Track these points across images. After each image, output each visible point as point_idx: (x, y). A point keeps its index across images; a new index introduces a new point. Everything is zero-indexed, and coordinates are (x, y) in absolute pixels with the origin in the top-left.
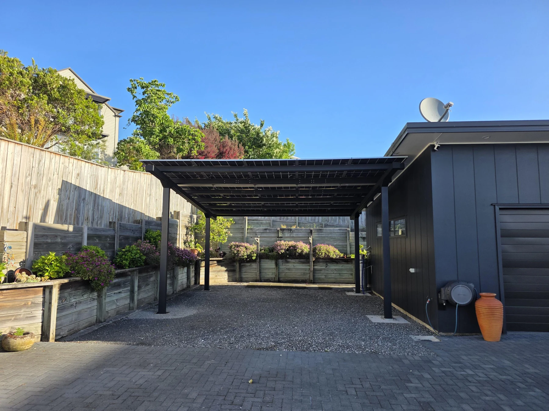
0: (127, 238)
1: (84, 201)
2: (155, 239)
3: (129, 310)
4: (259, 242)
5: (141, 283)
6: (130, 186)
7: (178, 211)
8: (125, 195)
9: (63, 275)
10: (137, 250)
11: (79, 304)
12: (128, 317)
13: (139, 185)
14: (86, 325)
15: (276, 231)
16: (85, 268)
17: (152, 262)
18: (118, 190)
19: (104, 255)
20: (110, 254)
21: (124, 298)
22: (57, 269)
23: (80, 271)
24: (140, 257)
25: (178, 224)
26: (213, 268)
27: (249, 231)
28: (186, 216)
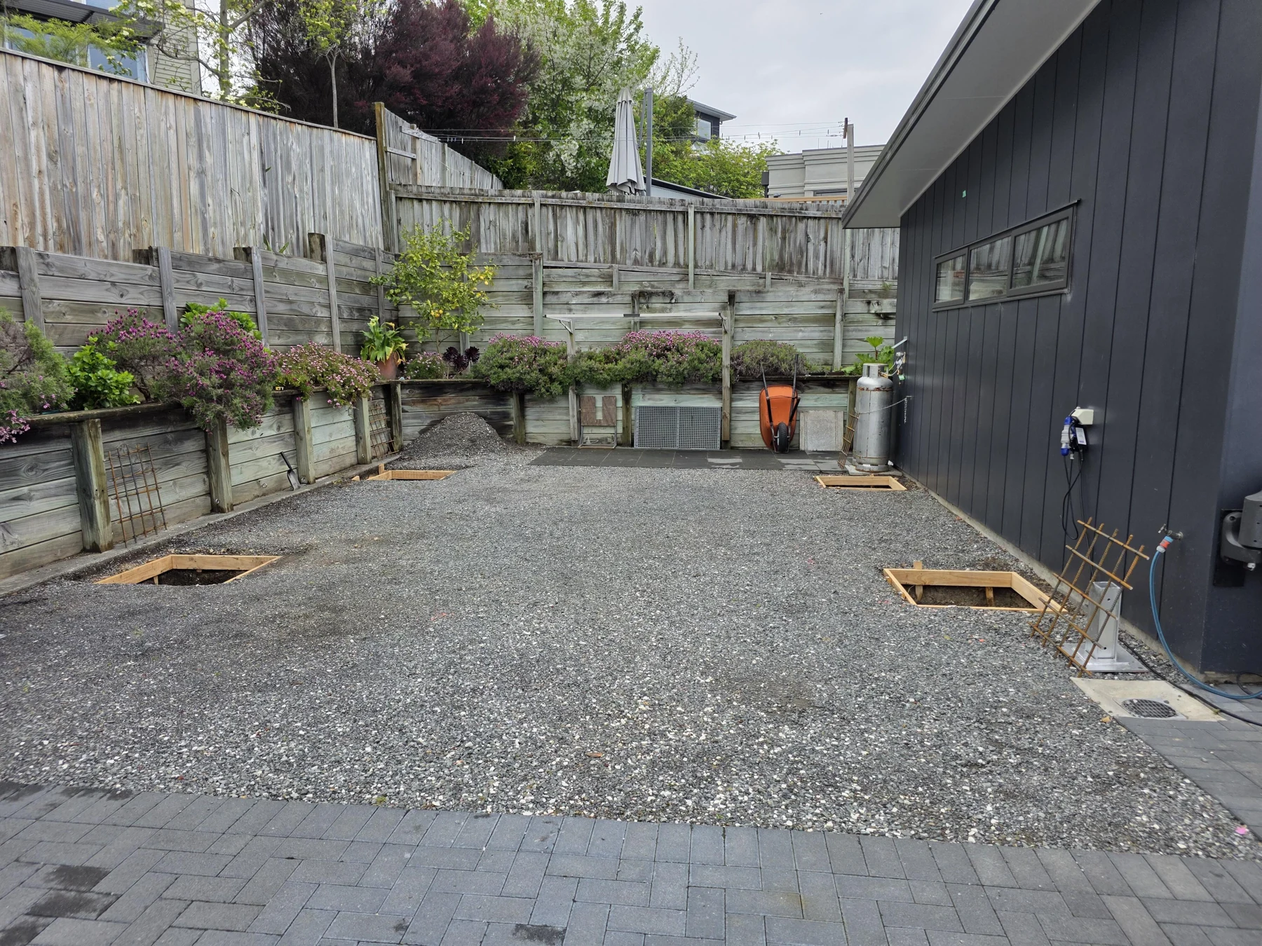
3: (84, 552)
4: (572, 330)
8: (78, 159)
15: (628, 299)
25: (324, 273)
26: (442, 408)
27: (550, 299)
28: (356, 252)
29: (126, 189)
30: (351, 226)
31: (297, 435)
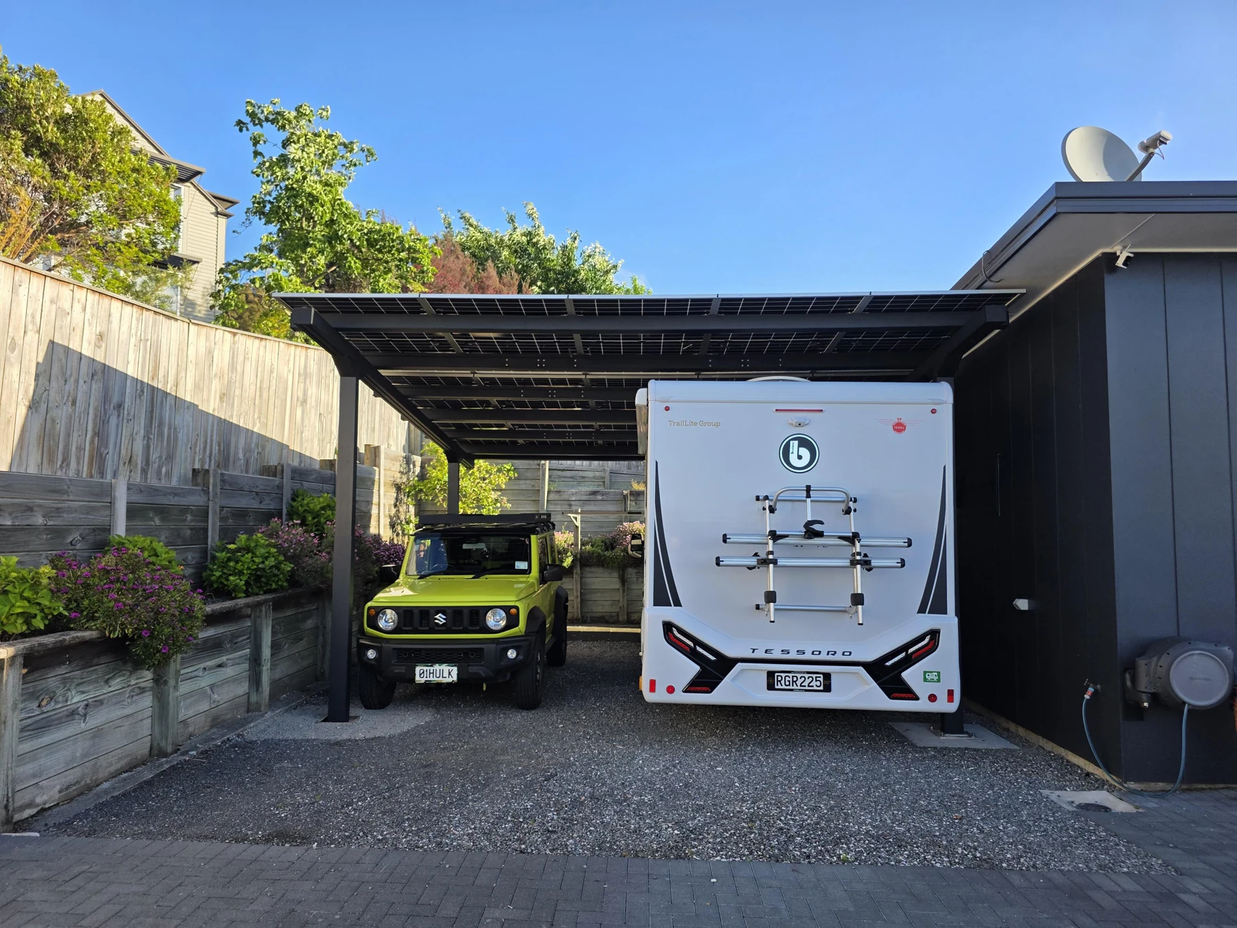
0: (241, 514)
1: (119, 412)
2: (316, 515)
3: (248, 711)
4: (578, 523)
5: (280, 636)
6: (249, 377)
7: (376, 445)
8: (236, 398)
9: (45, 625)
10: (270, 545)
11: (96, 706)
12: (242, 735)
13: (275, 375)
14: (119, 766)
15: (620, 497)
16: (112, 604)
17: (310, 580)
18: (216, 386)
19: (173, 562)
20: (193, 558)
21: (235, 680)
22: (22, 607)
23: (96, 612)
24: (277, 567)
25: (377, 477)
27: (552, 496)
28: (397, 458)
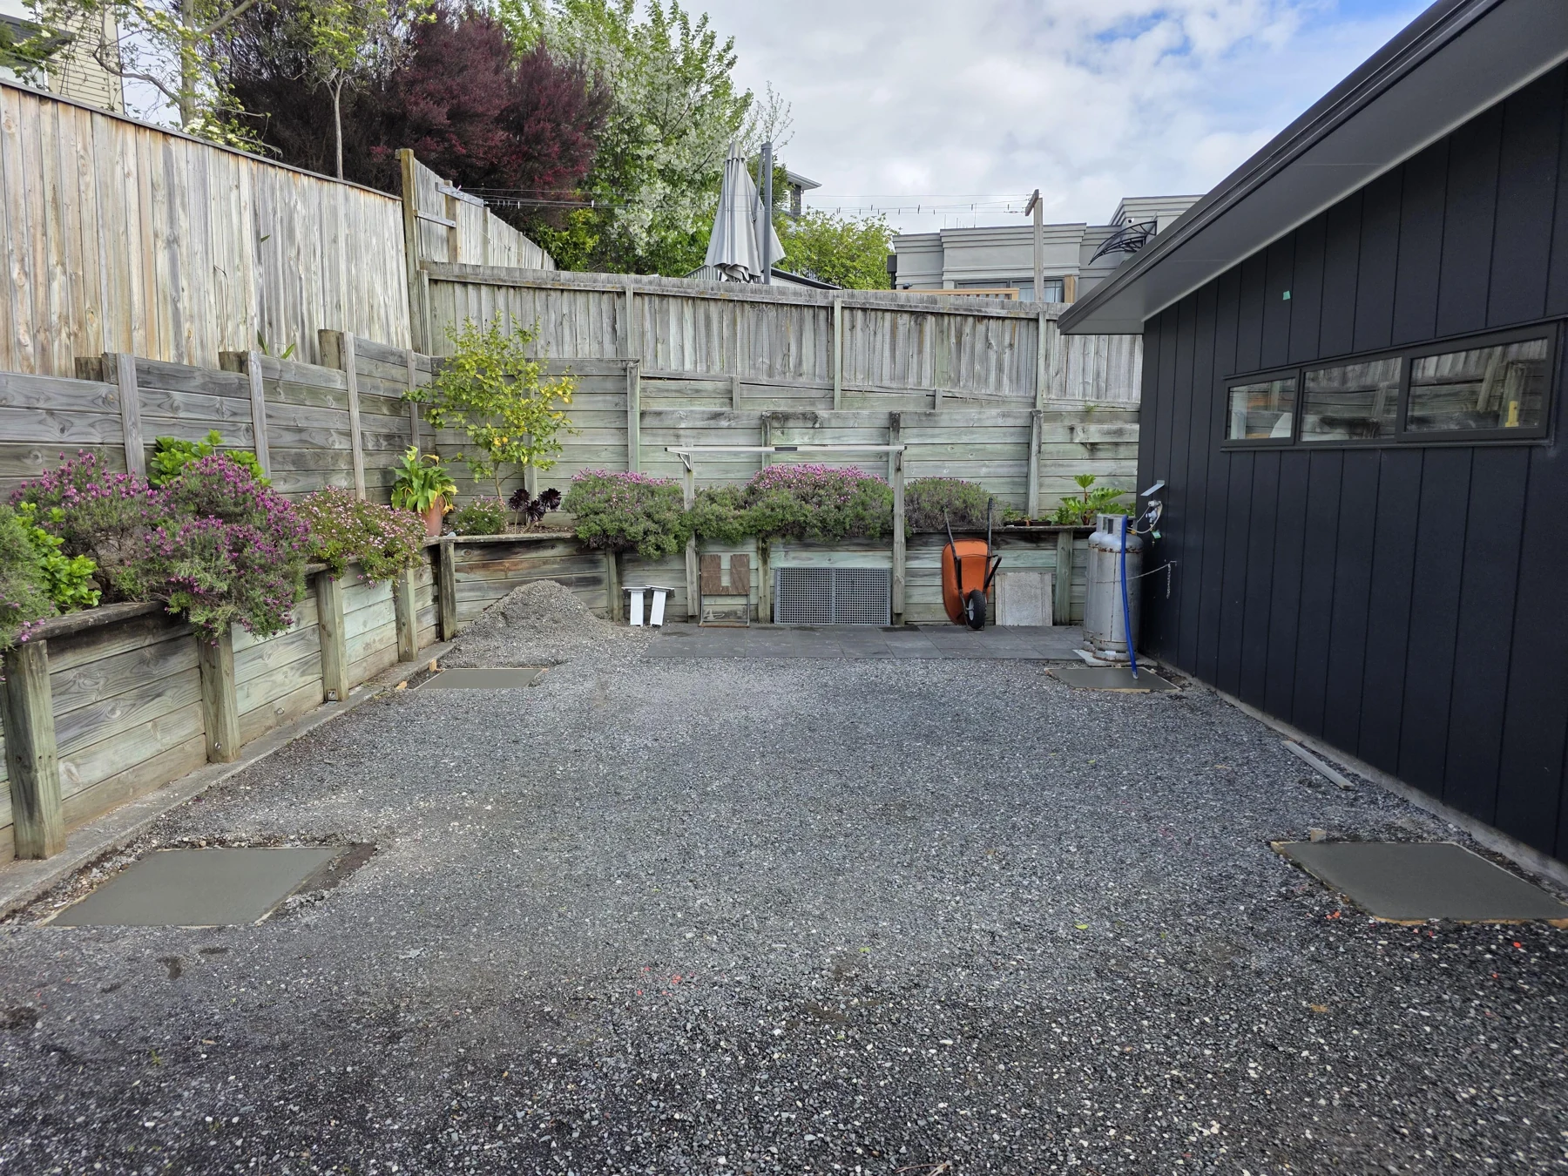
4: (691, 465)
15: (757, 423)
25: (343, 387)
26: (510, 574)
27: (648, 422)
28: (383, 356)
29: (63, 265)
30: (371, 319)
31: (324, 630)
